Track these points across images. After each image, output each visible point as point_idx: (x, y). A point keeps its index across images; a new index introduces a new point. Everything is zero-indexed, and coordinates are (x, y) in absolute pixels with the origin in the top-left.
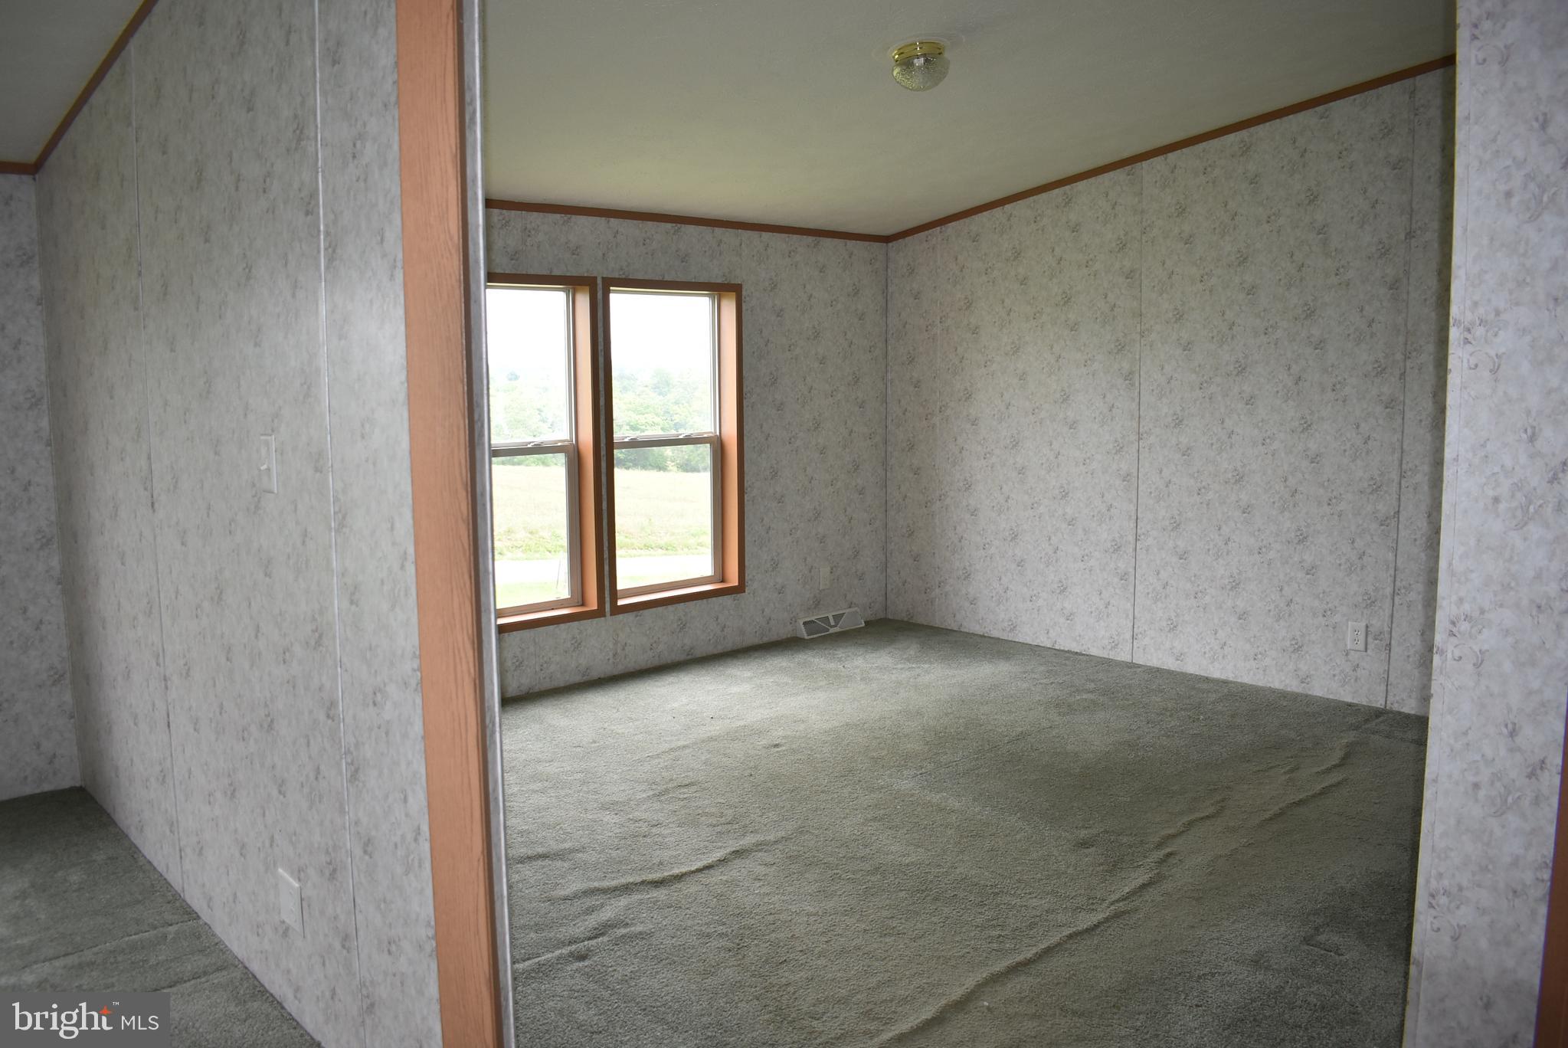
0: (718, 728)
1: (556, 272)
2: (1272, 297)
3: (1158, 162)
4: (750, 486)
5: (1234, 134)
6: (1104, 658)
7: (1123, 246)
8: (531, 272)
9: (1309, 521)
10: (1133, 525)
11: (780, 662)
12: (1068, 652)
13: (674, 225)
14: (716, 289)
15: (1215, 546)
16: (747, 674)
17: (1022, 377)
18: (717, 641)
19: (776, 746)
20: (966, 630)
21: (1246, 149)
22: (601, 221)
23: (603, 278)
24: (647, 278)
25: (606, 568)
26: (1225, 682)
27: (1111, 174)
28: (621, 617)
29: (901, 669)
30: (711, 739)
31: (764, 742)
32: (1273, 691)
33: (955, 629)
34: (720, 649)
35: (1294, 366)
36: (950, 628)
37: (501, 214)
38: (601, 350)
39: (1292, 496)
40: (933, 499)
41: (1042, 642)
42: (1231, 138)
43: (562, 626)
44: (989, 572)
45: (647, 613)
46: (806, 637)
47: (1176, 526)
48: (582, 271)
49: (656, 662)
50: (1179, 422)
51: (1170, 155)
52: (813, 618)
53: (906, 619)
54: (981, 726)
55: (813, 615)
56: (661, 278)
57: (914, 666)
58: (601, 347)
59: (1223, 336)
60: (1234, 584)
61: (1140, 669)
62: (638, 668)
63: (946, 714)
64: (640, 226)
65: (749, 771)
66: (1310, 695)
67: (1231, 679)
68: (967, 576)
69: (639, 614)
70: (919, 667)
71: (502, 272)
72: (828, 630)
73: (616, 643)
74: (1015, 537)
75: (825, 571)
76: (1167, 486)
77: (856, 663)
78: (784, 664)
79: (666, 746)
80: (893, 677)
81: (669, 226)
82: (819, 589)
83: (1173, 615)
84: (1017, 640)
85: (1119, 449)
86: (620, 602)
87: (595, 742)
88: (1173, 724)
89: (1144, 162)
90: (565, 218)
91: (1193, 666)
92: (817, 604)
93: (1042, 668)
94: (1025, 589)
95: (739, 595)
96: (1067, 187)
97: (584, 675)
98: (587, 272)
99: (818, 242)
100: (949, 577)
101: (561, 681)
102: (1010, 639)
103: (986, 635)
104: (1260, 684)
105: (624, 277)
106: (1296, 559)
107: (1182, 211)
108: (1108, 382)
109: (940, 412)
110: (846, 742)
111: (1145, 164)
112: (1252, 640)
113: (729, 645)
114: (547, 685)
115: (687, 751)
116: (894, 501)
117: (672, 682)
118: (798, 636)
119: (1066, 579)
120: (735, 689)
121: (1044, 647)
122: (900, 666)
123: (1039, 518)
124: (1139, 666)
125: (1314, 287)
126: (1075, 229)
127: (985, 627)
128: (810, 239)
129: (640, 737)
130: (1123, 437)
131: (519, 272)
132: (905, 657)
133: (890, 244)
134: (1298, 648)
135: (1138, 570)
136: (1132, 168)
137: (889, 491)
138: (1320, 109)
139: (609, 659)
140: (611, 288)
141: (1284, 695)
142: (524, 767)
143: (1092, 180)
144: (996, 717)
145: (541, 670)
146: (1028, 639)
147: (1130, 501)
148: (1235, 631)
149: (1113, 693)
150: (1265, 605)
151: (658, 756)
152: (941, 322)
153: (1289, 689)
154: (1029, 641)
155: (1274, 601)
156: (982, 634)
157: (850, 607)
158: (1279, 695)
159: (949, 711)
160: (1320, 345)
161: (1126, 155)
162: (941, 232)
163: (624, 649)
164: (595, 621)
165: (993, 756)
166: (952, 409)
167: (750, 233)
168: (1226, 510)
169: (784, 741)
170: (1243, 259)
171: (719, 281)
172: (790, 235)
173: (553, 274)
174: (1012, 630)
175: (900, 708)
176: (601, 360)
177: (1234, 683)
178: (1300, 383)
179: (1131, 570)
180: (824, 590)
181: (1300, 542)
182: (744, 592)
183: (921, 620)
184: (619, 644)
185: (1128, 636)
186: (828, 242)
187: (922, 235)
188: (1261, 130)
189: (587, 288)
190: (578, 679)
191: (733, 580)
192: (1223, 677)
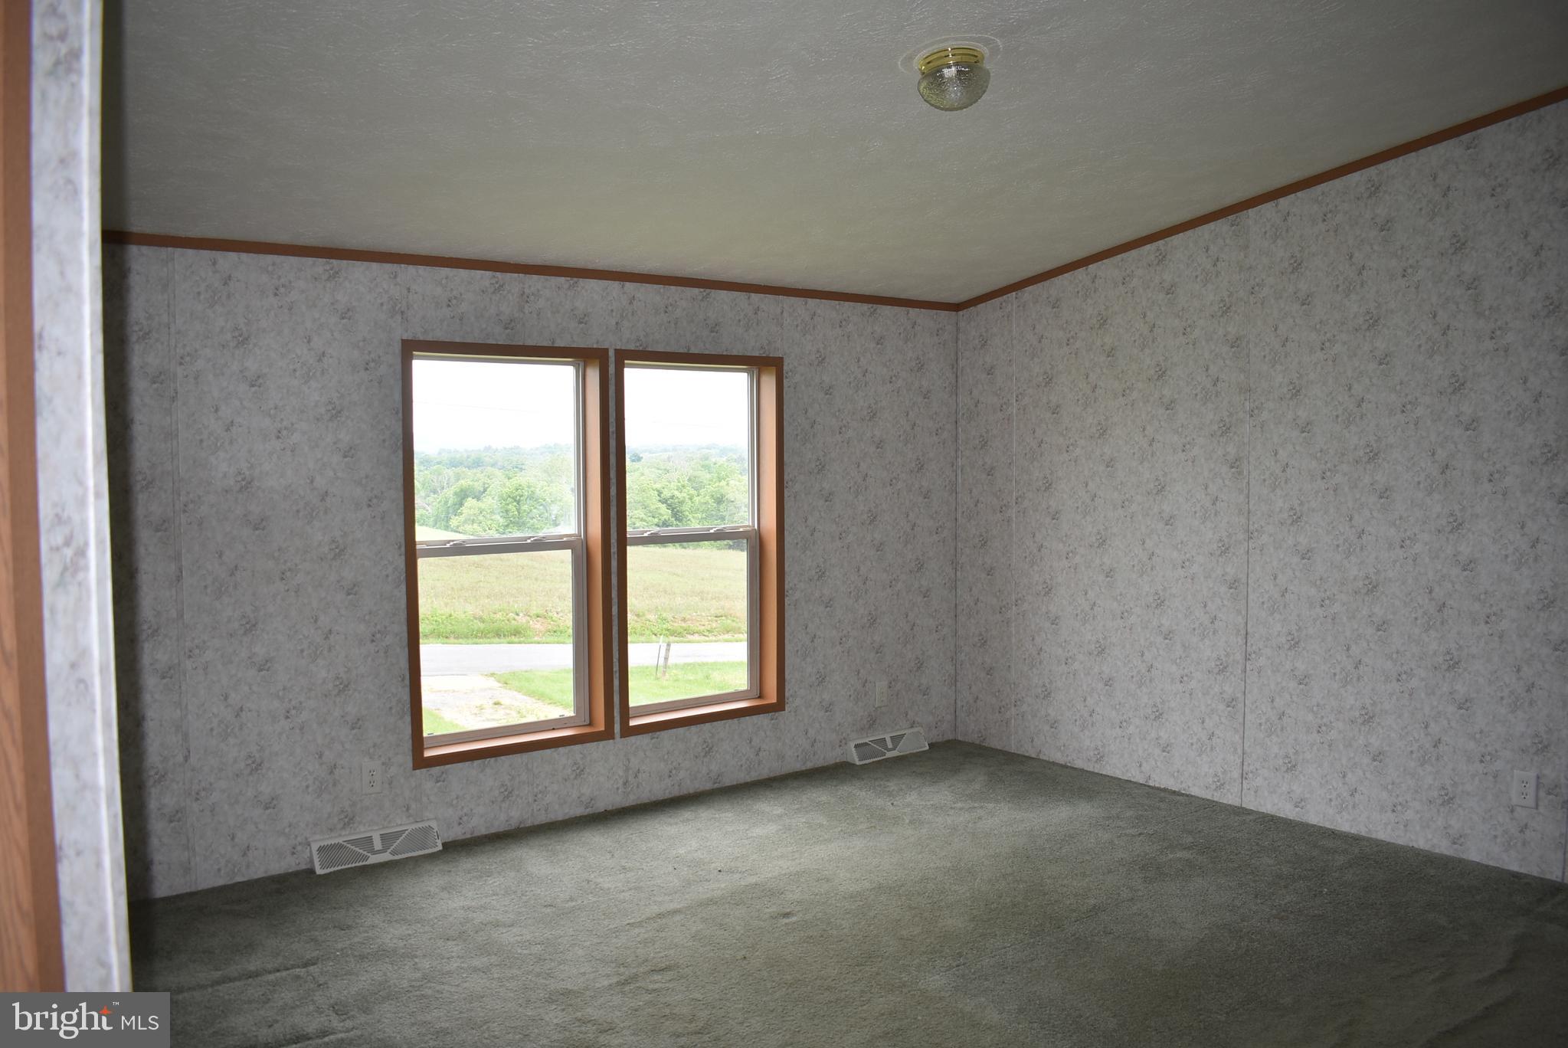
0: (723, 886)
1: (559, 343)
2: (1410, 366)
3: (1267, 209)
4: (791, 589)
5: (1359, 172)
6: (1208, 800)
7: (1226, 310)
8: (530, 342)
9: (1461, 642)
10: (1241, 641)
11: (821, 795)
12: (1165, 790)
13: (702, 290)
14: (755, 363)
15: (1343, 669)
16: (779, 811)
17: (1110, 463)
18: (749, 766)
19: (787, 915)
20: (1045, 758)
21: (1375, 190)
22: (614, 286)
23: (616, 350)
24: (668, 350)
25: (616, 682)
26: (1356, 839)
27: (1212, 225)
28: (633, 739)
29: (961, 809)
30: (711, 902)
31: (773, 909)
32: (1417, 852)
33: (1033, 756)
34: (754, 776)
35: (1439, 451)
36: (1027, 755)
37: (494, 277)
38: (613, 433)
39: (1439, 611)
40: (1008, 604)
41: (1134, 777)
42: (1355, 177)
43: (562, 750)
44: (1072, 691)
45: (665, 734)
46: (858, 763)
47: (1294, 644)
48: (590, 342)
49: (676, 792)
50: (1297, 519)
51: (1281, 200)
52: (866, 740)
53: (977, 742)
54: (1045, 894)
55: (867, 737)
56: (685, 351)
57: (976, 805)
58: (612, 428)
59: (1350, 415)
60: (1367, 717)
61: (1251, 817)
62: (653, 799)
63: (1004, 876)
64: (662, 290)
65: (743, 952)
66: (1464, 859)
67: (1363, 834)
68: (1048, 695)
69: (656, 736)
70: (982, 807)
71: (494, 343)
72: (884, 754)
73: (627, 769)
74: (1102, 651)
75: (881, 685)
76: (1283, 595)
77: (909, 799)
78: (824, 798)
79: (655, 909)
80: (949, 821)
81: (696, 291)
82: (874, 707)
83: (1291, 751)
84: (1104, 773)
85: (1225, 550)
86: (633, 723)
87: (571, 899)
88: (1288, 898)
89: (1250, 210)
90: (572, 282)
91: (1316, 815)
92: (872, 723)
93: (1130, 813)
94: (1114, 713)
95: (777, 714)
96: (1161, 243)
97: (587, 808)
98: (597, 343)
99: (875, 310)
100: (1027, 695)
101: (559, 814)
102: (1096, 771)
103: (1069, 765)
104: (1401, 842)
105: (641, 348)
106: (1445, 689)
107: (1297, 266)
108: (1211, 471)
109: (1017, 503)
110: (872, 914)
111: (1251, 212)
112: (1390, 787)
113: (764, 772)
114: (542, 818)
115: (677, 918)
116: (965, 604)
117: (688, 820)
118: (849, 760)
119: (1163, 703)
120: (758, 831)
121: (1135, 783)
122: (959, 805)
123: (1130, 629)
124: (1250, 812)
125: (1463, 353)
126: (1170, 290)
127: (1067, 756)
128: (865, 307)
129: (627, 894)
130: (1229, 536)
131: (514, 343)
132: (967, 792)
133: (961, 313)
134: (1448, 800)
135: (1248, 696)
136: (1237, 217)
137: (959, 592)
138: (1466, 138)
139: (618, 789)
140: (626, 362)
141: (1430, 859)
142: (477, 932)
143: (1189, 233)
144: (1065, 882)
145: (535, 801)
146: (1117, 771)
147: (1239, 612)
148: (1368, 775)
149: (1214, 851)
150: (1406, 745)
151: (640, 924)
152: (1017, 401)
153: (1437, 851)
154: (1118, 774)
155: (1417, 741)
156: (1063, 763)
157: (912, 727)
158: (1424, 859)
159: (1009, 870)
160: (1471, 425)
161: (1229, 201)
162: (1016, 298)
163: (636, 776)
164: (602, 744)
165: (1054, 940)
166: (1030, 500)
167: (793, 300)
168: (1356, 626)
169: (798, 908)
170: (1373, 322)
171: (756, 354)
172: (842, 302)
173: (556, 345)
174: (1098, 760)
175: (949, 865)
176: (613, 443)
177: (1369, 839)
178: (1448, 472)
179: (1239, 695)
180: (880, 707)
181: (1449, 668)
182: (784, 710)
183: (995, 743)
184: (631, 772)
185: (1236, 774)
186: (887, 310)
187: (996, 301)
188: (1392, 166)
189: (597, 362)
190: (579, 811)
191: (772, 698)
192: (1353, 831)
